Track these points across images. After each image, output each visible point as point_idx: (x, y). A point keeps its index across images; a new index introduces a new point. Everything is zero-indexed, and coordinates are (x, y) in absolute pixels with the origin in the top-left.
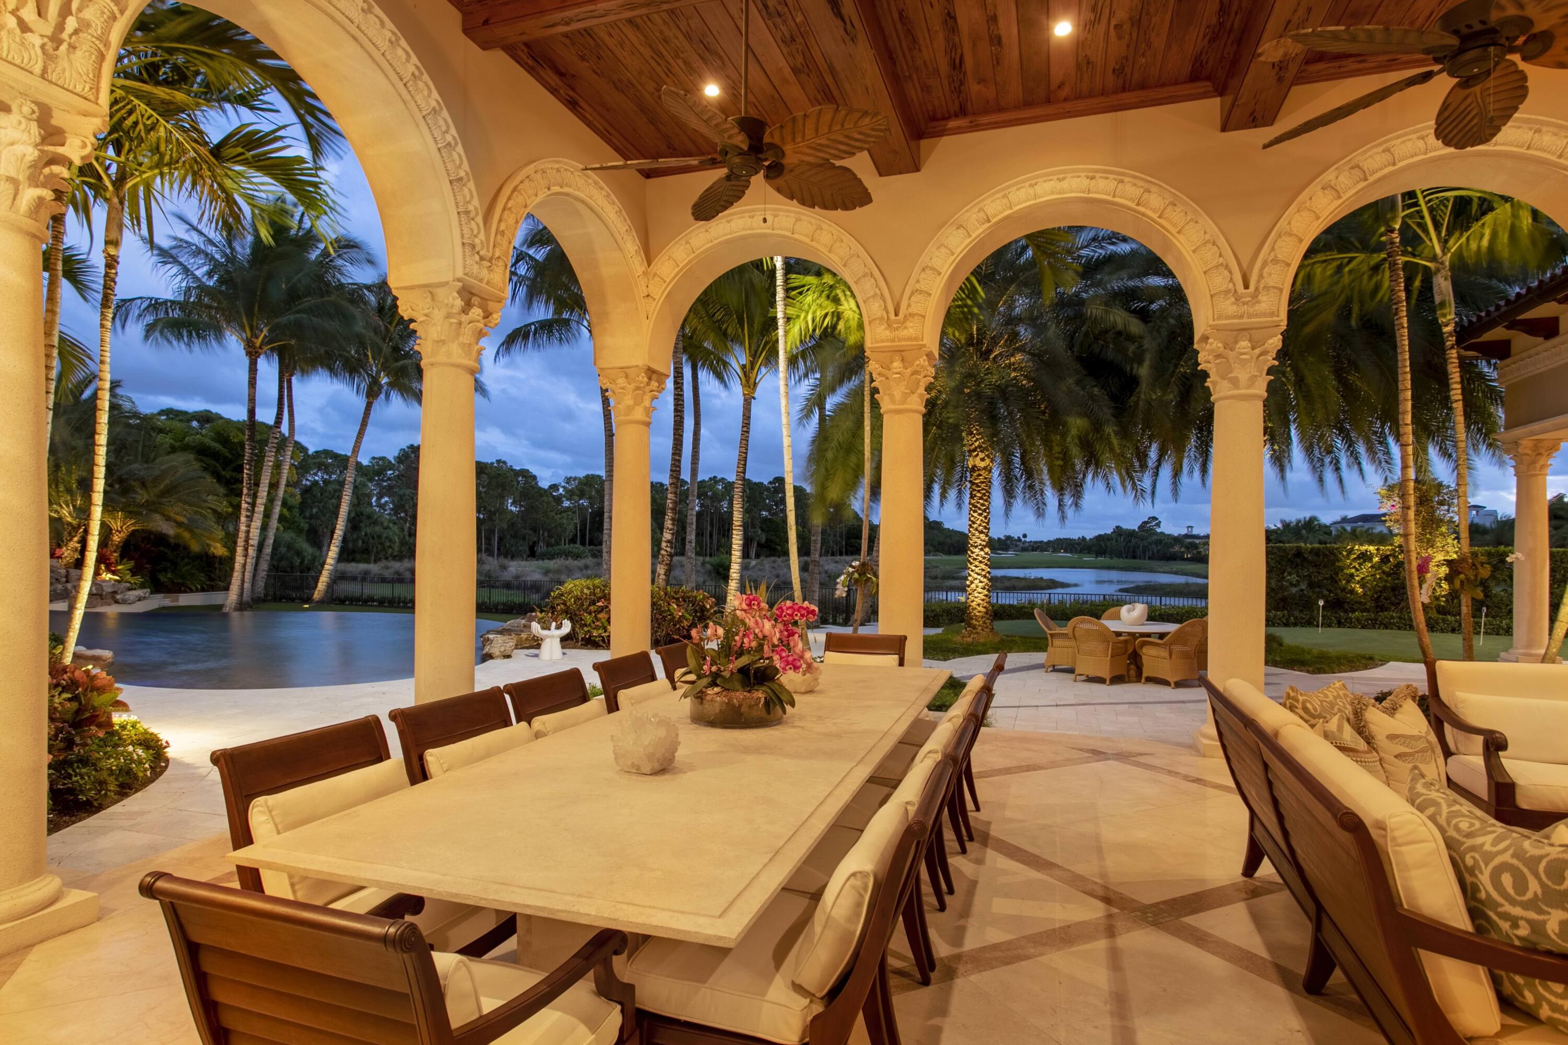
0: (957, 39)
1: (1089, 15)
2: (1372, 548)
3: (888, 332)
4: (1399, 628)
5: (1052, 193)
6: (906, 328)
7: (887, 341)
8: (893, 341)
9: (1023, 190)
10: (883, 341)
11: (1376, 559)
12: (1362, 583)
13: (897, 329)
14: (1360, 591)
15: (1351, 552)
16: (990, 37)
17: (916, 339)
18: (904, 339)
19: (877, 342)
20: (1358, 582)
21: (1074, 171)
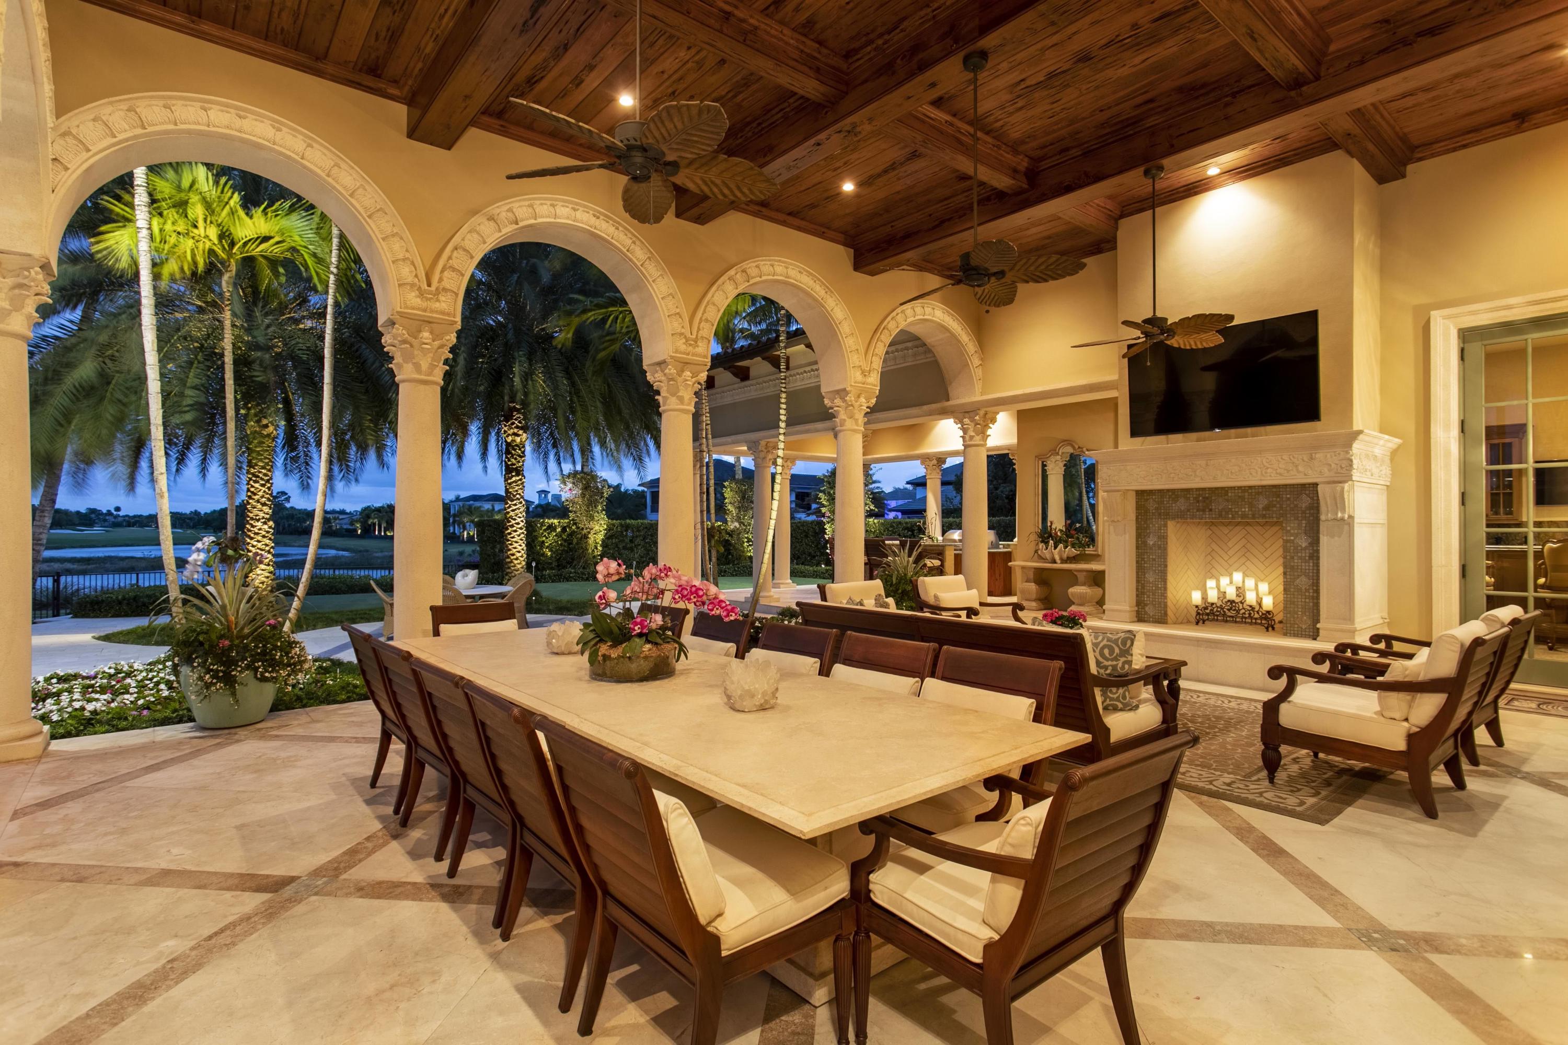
0: (552, 63)
1: (649, 102)
2: (556, 521)
3: (418, 300)
4: (575, 580)
5: (568, 218)
6: (438, 300)
7: (418, 309)
8: (425, 311)
9: (545, 207)
10: (413, 308)
11: (559, 530)
12: (550, 548)
13: (430, 299)
14: (549, 554)
15: (542, 524)
16: (577, 76)
17: (448, 314)
18: (436, 312)
19: (407, 307)
20: (547, 547)
21: (585, 206)
